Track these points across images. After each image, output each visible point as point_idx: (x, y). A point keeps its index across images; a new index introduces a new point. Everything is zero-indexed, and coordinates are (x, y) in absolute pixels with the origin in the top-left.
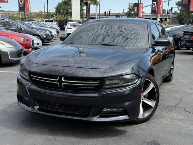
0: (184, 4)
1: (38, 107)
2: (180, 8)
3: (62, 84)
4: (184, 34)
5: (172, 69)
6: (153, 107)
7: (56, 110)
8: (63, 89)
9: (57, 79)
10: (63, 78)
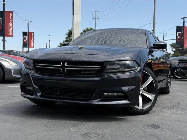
0: (177, 41)
1: (40, 94)
2: (174, 50)
3: (65, 69)
4: (179, 63)
5: (169, 82)
6: (153, 100)
7: (58, 97)
8: (66, 74)
9: (60, 64)
10: (66, 63)
